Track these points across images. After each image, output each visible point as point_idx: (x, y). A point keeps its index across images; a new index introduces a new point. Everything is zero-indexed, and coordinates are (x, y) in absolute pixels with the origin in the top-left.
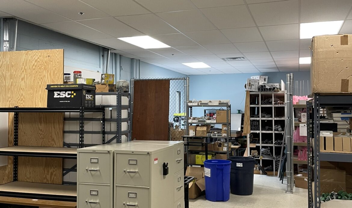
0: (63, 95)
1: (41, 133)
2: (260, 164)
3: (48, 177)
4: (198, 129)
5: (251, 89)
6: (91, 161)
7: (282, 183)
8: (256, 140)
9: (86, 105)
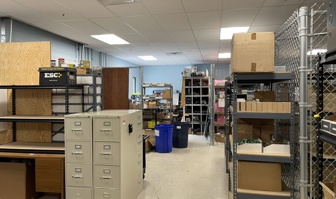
0: (52, 75)
1: (34, 105)
2: (192, 127)
3: (41, 138)
4: (150, 103)
5: (186, 75)
6: (75, 124)
7: (207, 139)
8: (189, 111)
9: (70, 83)
